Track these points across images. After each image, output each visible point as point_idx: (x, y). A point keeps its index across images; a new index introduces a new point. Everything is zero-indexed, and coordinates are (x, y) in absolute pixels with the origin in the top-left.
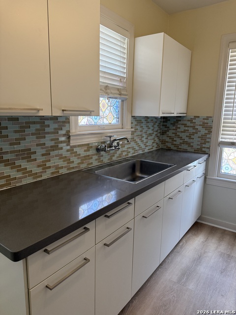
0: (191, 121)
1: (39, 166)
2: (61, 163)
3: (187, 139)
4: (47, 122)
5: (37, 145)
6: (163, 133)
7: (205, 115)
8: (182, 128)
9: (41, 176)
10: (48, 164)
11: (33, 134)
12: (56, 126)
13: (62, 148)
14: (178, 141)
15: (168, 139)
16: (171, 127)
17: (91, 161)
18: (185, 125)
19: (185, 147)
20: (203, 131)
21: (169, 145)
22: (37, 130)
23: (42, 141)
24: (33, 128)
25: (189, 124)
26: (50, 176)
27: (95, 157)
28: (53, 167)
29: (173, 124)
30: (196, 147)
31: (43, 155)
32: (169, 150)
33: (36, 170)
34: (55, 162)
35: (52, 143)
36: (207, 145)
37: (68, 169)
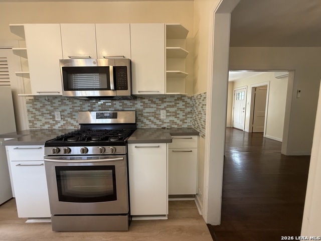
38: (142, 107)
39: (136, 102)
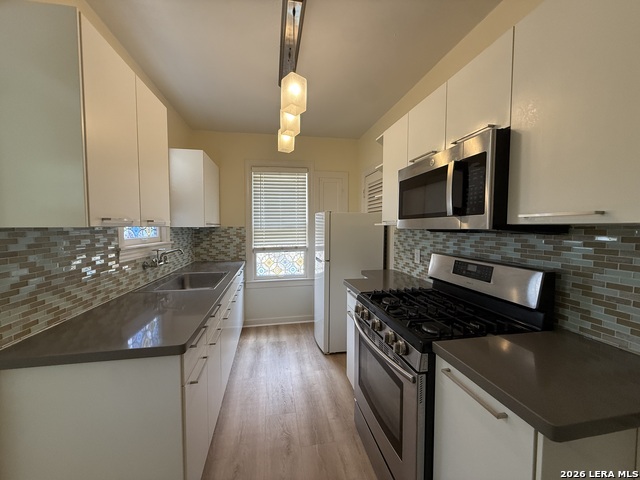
0: (225, 231)
1: (89, 292)
3: (223, 249)
6: (196, 245)
7: (238, 226)
8: (217, 239)
9: (92, 304)
10: (98, 288)
13: (111, 267)
14: (214, 252)
15: (202, 251)
16: (205, 238)
17: (138, 280)
18: (220, 236)
19: (222, 257)
20: (238, 240)
21: (205, 257)
25: (223, 234)
26: (100, 303)
27: (142, 276)
28: (103, 291)
29: (207, 235)
30: (233, 256)
32: (205, 262)
33: (87, 297)
34: (105, 284)
35: (103, 261)
36: (243, 253)
37: (117, 293)
38: (590, 263)
39: (567, 242)
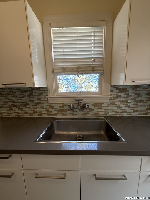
1: (31, 110)
2: (44, 111)
4: (34, 91)
5: (30, 101)
10: (36, 110)
11: (27, 96)
12: (40, 92)
13: (43, 104)
17: (65, 113)
22: (29, 94)
23: (32, 99)
24: (28, 93)
26: (38, 116)
27: (69, 112)
28: (39, 112)
31: (33, 106)
34: (39, 110)
35: (38, 101)
37: (48, 115)
